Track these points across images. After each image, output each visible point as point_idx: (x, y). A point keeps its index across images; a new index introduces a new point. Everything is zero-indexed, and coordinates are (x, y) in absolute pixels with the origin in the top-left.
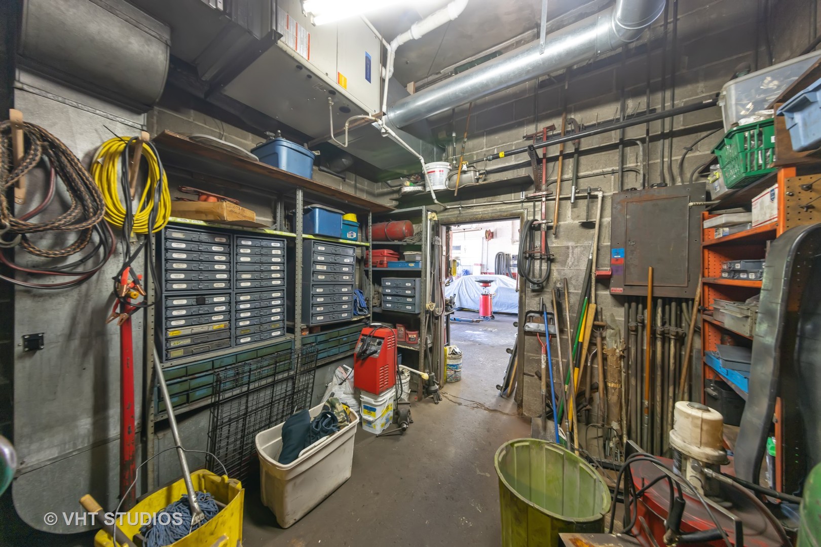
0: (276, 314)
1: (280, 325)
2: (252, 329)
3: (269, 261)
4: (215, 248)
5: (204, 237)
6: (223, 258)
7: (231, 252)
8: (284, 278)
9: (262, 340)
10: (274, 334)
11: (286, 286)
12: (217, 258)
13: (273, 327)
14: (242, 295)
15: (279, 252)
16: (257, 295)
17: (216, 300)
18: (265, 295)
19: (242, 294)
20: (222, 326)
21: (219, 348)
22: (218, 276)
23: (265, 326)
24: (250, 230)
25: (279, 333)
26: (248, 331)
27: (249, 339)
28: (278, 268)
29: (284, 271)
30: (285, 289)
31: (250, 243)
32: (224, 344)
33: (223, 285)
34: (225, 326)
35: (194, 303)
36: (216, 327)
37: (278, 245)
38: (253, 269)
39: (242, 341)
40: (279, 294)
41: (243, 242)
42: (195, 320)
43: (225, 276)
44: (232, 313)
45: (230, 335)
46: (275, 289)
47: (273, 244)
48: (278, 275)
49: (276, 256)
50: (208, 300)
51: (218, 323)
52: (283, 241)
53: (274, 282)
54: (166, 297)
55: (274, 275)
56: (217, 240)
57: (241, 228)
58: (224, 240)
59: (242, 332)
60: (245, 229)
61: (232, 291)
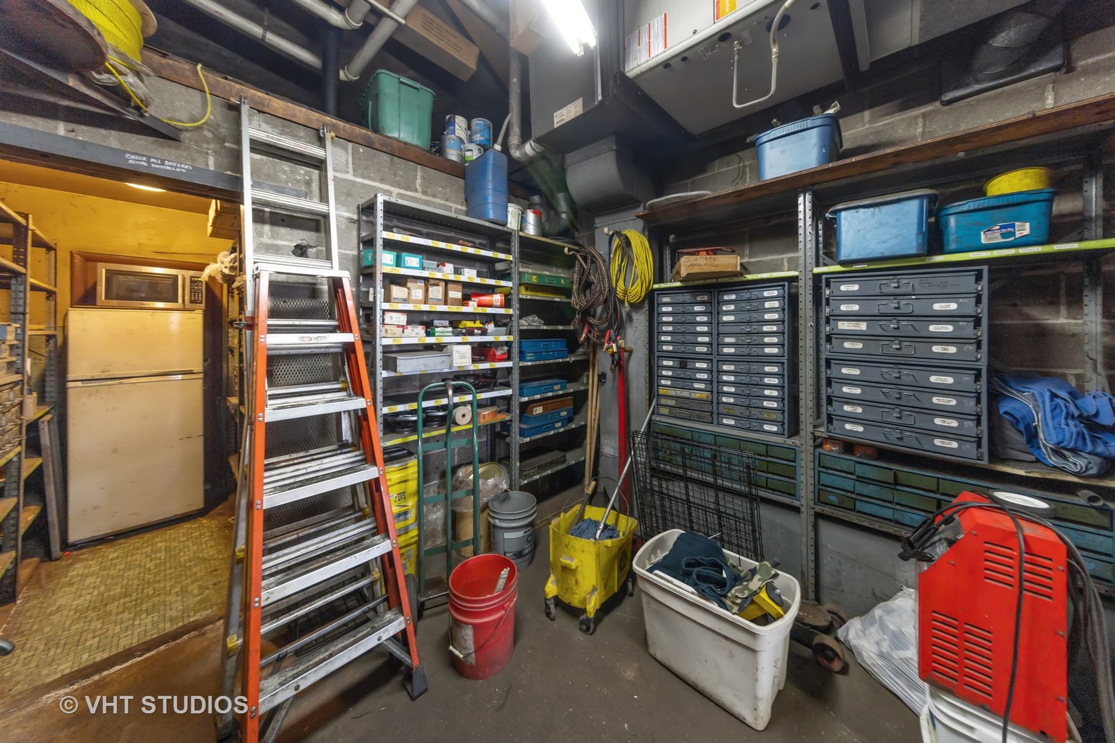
0: (771, 398)
1: (777, 416)
2: (737, 410)
3: (760, 319)
4: (697, 308)
5: (687, 297)
6: (705, 319)
7: (714, 311)
8: (783, 345)
9: (748, 429)
10: (766, 427)
11: (786, 357)
12: (698, 319)
13: (766, 416)
14: (724, 364)
15: (776, 304)
16: (743, 367)
17: (698, 365)
18: (755, 367)
19: (725, 362)
20: (704, 395)
21: (699, 420)
22: (700, 339)
23: (754, 411)
24: (726, 280)
25: (775, 429)
26: (732, 411)
27: (732, 422)
28: (775, 328)
29: (783, 333)
30: (786, 361)
31: (733, 297)
32: (704, 417)
33: (704, 349)
34: (707, 397)
35: (678, 366)
36: (697, 395)
37: (775, 293)
38: (738, 331)
39: (725, 421)
40: (775, 369)
41: (726, 298)
42: (680, 383)
43: (706, 339)
44: (714, 383)
45: (712, 410)
46: (770, 360)
47: (766, 294)
48: (775, 340)
49: (771, 310)
50: (690, 365)
51: (699, 390)
52: (784, 286)
53: (767, 350)
54: (658, 357)
55: (767, 340)
56: (699, 299)
57: (715, 280)
58: (706, 298)
59: (726, 411)
60: (720, 280)
61: (715, 358)
